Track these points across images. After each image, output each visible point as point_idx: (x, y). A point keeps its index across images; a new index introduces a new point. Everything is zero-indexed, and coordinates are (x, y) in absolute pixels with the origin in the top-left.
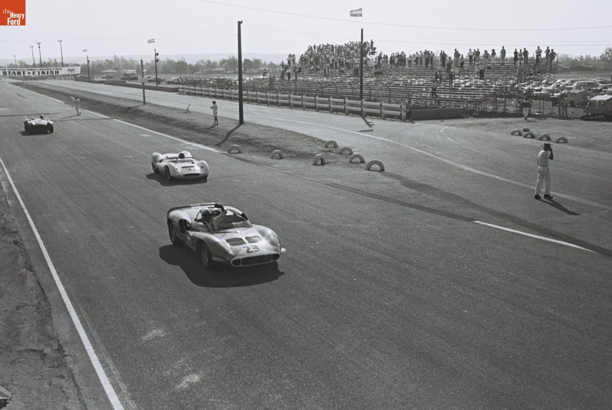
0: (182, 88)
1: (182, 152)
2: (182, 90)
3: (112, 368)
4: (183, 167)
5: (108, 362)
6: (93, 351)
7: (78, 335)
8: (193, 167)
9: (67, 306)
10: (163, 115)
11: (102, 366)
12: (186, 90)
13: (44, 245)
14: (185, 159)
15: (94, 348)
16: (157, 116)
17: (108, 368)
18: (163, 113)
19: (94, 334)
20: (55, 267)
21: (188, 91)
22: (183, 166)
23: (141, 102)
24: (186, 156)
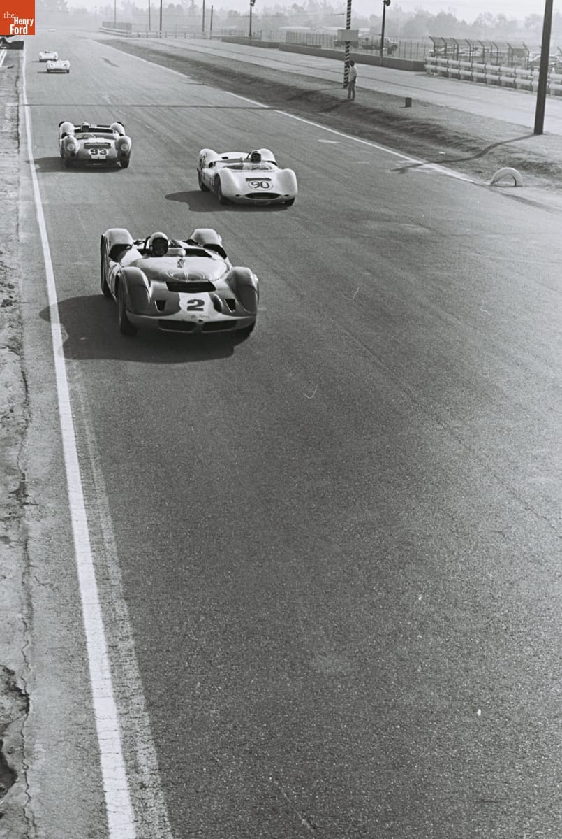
0: (433, 63)
1: (259, 151)
2: (433, 67)
3: (106, 536)
4: (247, 180)
5: (103, 526)
6: (82, 502)
7: (65, 471)
8: (269, 180)
9: (63, 420)
10: (378, 107)
11: (90, 532)
12: (440, 68)
13: (59, 312)
14: (260, 164)
15: (87, 497)
16: (366, 110)
17: (99, 536)
18: (379, 105)
19: (95, 475)
20: (65, 352)
21: (444, 69)
22: (249, 177)
23: (339, 83)
24: (263, 158)
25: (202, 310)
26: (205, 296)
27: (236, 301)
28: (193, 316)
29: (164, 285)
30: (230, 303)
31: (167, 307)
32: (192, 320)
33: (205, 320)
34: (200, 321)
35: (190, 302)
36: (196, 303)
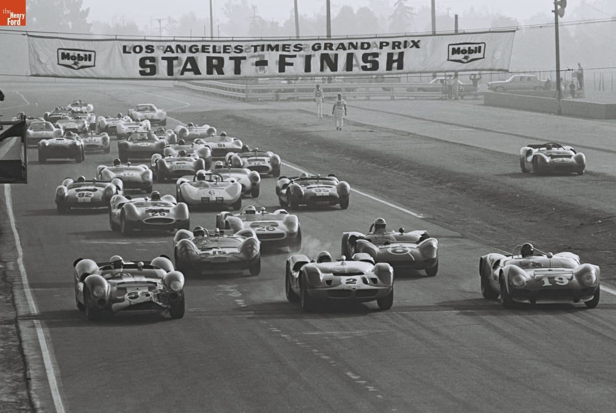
25: (355, 283)
26: (358, 278)
27: (378, 280)
28: (349, 287)
29: (332, 274)
30: (374, 280)
31: (332, 284)
32: (349, 289)
33: (357, 288)
34: (354, 289)
35: (347, 280)
36: (351, 280)
